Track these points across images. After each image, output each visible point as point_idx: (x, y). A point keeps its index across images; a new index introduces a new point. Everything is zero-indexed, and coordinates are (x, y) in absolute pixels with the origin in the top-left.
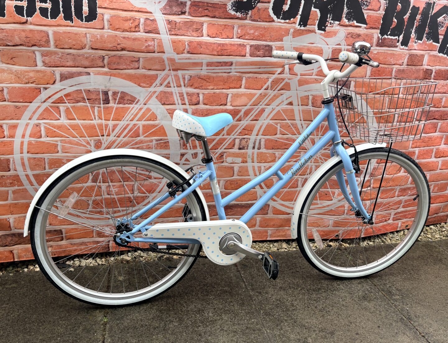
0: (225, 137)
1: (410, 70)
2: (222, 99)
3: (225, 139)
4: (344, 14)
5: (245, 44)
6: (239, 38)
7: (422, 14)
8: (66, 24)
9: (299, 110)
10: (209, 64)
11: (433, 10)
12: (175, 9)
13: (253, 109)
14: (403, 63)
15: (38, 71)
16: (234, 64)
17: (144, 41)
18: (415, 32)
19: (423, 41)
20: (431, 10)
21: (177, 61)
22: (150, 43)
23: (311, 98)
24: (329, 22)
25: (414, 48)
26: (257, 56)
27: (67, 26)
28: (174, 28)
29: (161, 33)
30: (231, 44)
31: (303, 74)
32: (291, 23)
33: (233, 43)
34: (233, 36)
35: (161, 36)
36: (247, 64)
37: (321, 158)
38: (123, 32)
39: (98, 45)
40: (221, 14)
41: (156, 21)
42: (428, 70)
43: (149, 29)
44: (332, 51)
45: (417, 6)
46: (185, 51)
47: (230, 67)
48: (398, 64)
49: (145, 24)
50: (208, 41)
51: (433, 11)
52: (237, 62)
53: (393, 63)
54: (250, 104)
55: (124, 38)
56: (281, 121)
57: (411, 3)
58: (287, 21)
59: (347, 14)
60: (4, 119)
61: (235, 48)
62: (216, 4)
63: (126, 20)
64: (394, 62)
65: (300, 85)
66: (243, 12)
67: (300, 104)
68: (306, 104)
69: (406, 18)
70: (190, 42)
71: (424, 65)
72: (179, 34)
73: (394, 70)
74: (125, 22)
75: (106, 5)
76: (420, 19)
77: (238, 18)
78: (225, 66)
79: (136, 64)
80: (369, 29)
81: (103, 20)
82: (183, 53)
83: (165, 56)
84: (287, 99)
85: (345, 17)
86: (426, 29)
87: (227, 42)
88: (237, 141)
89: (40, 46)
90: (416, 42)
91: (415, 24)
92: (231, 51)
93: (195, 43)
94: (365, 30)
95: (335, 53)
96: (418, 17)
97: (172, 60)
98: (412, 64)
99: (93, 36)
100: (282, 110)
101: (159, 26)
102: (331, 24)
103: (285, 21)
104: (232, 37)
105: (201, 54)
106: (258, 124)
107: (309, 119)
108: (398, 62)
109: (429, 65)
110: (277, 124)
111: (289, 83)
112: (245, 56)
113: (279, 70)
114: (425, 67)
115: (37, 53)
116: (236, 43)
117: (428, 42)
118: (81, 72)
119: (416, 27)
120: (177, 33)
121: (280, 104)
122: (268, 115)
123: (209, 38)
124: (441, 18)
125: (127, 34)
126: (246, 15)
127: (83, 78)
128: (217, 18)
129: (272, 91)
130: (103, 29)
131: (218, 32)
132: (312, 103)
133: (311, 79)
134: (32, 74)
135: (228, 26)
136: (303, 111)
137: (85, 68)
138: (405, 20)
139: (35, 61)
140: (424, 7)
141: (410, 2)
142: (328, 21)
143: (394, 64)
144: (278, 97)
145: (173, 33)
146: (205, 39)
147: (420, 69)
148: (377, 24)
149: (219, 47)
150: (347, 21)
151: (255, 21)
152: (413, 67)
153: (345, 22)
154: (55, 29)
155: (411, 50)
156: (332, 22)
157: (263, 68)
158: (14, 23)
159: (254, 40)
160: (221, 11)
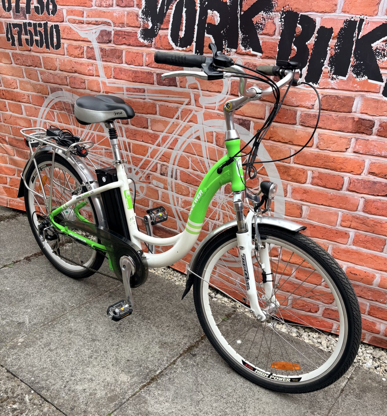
0: (149, 159)
1: (328, 116)
2: (144, 122)
3: (149, 161)
4: (239, 40)
5: (152, 72)
6: (147, 66)
7: (338, 38)
8: (47, 51)
9: (206, 147)
10: (128, 90)
11: (359, 31)
12: (105, 38)
13: (168, 137)
14: (313, 105)
15: (41, 85)
16: (146, 91)
17: (87, 65)
18: (331, 64)
19: (347, 76)
20: (357, 32)
21: (108, 85)
22: (91, 68)
23: (214, 134)
24: (226, 49)
25: (330, 87)
26: (164, 85)
27: (47, 53)
28: (105, 55)
29: (97, 59)
30: (141, 72)
31: (207, 107)
32: (188, 51)
33: (143, 70)
34: (143, 64)
35: (97, 62)
36: (156, 92)
37: (227, 206)
38: (75, 57)
39: (63, 68)
40: (134, 42)
41: (93, 49)
42: (364, 120)
43: (89, 55)
44: (231, 84)
45: (328, 27)
46: (112, 76)
47: (143, 94)
48: (304, 107)
49: (87, 51)
50: (126, 68)
51: (361, 33)
52: (148, 90)
53: (295, 104)
54: (166, 131)
55: (75, 62)
56: (192, 155)
57: (317, 22)
58: (184, 49)
59: (243, 40)
60: (31, 116)
61: (144, 75)
62: (130, 32)
63: (76, 48)
64: (297, 103)
65: (205, 119)
66: (149, 40)
67: (206, 140)
68: (211, 141)
69: (309, 44)
70: (115, 68)
71: (355, 112)
72: (108, 60)
73: (299, 113)
74: (75, 50)
75: (65, 37)
76: (335, 46)
77: (145, 46)
78: (140, 92)
79: (84, 85)
80: (265, 58)
81: (64, 48)
82: (110, 78)
83: (100, 79)
84: (195, 132)
85: (241, 44)
86: (352, 59)
87: (139, 70)
88: (159, 166)
89: (39, 67)
90: (333, 79)
91: (329, 52)
92: (142, 79)
93: (118, 69)
94: (261, 59)
95: (234, 86)
96: (332, 42)
97: (104, 83)
98: (330, 108)
99: (60, 60)
100: (192, 143)
101: (95, 53)
102: (227, 52)
103: (183, 49)
104: (141, 65)
105: (121, 79)
106: (174, 153)
107: (214, 158)
108: (303, 104)
109: (366, 114)
110: (188, 157)
111: (196, 116)
112: (154, 84)
113: (187, 101)
114: (358, 115)
115: (38, 71)
116: (145, 71)
117: (358, 79)
118: (58, 88)
119: (331, 57)
120: (107, 60)
121: (190, 136)
122: (181, 146)
123: (126, 65)
124: (378, 42)
125: (77, 59)
126: (151, 42)
127: (60, 92)
128: (132, 46)
129: (183, 122)
130: (64, 55)
131: (132, 60)
132: (216, 141)
133: (214, 113)
134: (39, 87)
135: (139, 53)
136: (209, 148)
137: (60, 85)
138: (309, 47)
139: (38, 78)
140: (342, 29)
141: (315, 22)
142: (224, 49)
143: (297, 105)
144: (188, 129)
145: (104, 59)
146: (124, 66)
147: (346, 117)
148: (273, 52)
149: (133, 74)
150: (243, 48)
151: (158, 49)
152: (333, 114)
153: (242, 50)
154: (43, 54)
155: (324, 88)
156: (229, 49)
157: (171, 97)
158: (27, 51)
159: (159, 68)
160: (133, 39)
